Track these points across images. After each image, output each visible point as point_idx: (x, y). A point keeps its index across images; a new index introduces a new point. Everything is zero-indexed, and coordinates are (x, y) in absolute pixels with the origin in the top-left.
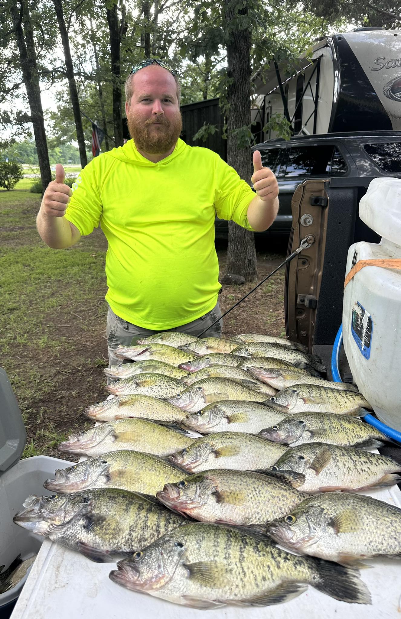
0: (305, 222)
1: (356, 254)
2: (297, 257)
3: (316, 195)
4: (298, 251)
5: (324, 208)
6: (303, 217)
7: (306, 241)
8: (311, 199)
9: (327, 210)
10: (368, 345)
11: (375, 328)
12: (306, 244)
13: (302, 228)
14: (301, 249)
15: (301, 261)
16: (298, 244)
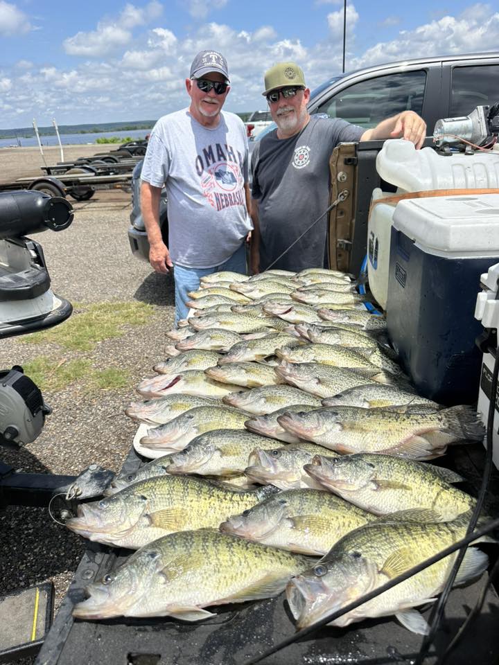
0: (341, 179)
2: (335, 209)
3: (348, 156)
4: (337, 203)
5: (355, 167)
6: (339, 175)
7: (343, 194)
8: (345, 159)
9: (358, 168)
10: (376, 259)
11: (379, 246)
12: (343, 197)
13: (339, 183)
14: (339, 201)
15: (339, 212)
16: (336, 197)
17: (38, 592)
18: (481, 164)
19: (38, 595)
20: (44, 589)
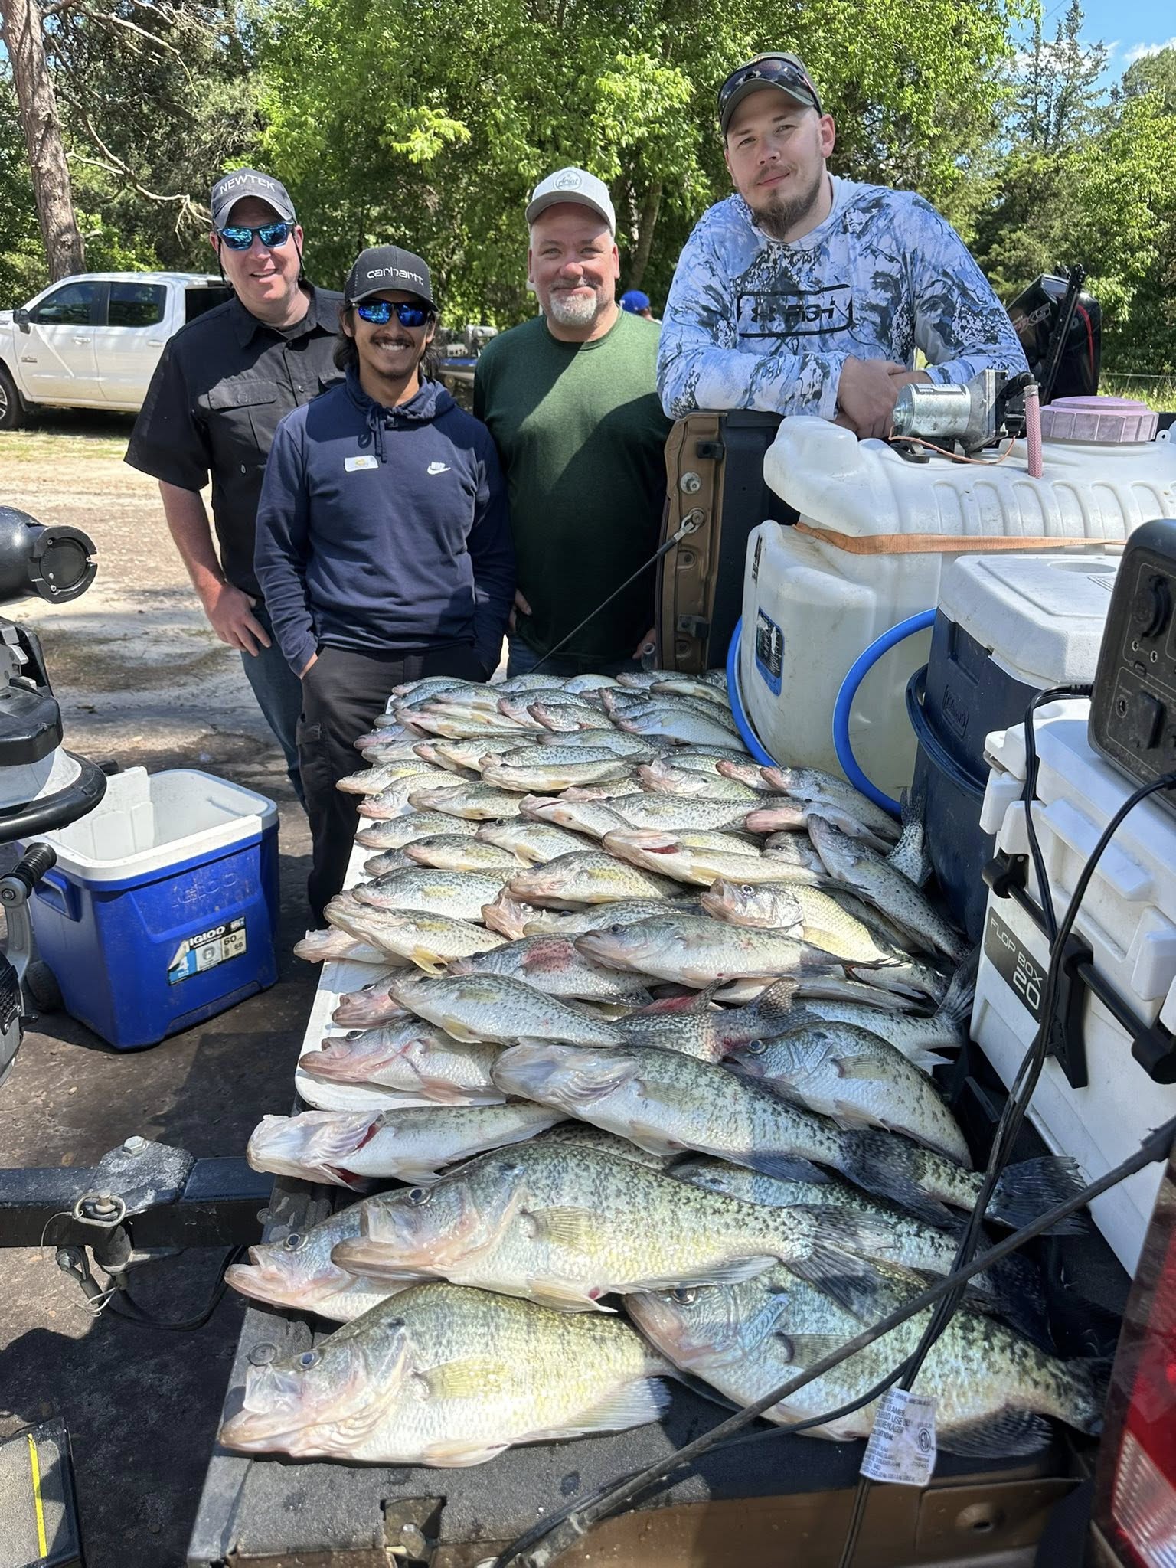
0: (688, 487)
1: (760, 540)
2: (675, 550)
3: (705, 438)
4: (677, 537)
5: (718, 463)
6: (685, 478)
7: (691, 520)
8: (698, 445)
9: (724, 465)
10: (778, 674)
11: (787, 648)
12: (690, 525)
13: (684, 496)
14: (682, 533)
15: (683, 555)
16: (676, 525)
17: (32, 1444)
18: (988, 484)
19: (34, 1453)
20: (45, 1438)
